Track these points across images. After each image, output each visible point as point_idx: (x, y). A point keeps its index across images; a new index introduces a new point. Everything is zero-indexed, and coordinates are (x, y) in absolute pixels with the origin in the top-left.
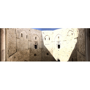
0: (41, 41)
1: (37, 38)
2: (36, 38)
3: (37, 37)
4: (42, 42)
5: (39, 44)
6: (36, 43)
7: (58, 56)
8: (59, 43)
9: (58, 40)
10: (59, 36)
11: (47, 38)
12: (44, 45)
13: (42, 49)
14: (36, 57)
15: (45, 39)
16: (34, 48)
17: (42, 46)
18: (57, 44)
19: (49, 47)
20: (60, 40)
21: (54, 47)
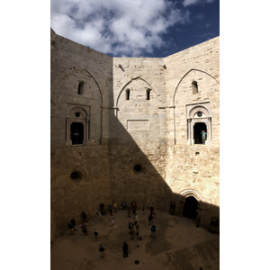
0: (106, 104)
1: (86, 87)
2: (81, 85)
3: (89, 84)
5: (95, 120)
6: (78, 114)
7: (190, 181)
8: (200, 114)
9: (192, 98)
10: (194, 76)
11: (138, 89)
13: (112, 143)
14: (82, 183)
15: (128, 92)
16: (69, 142)
17: (111, 130)
18: (189, 118)
19: (147, 135)
20: (206, 97)
21: (171, 136)
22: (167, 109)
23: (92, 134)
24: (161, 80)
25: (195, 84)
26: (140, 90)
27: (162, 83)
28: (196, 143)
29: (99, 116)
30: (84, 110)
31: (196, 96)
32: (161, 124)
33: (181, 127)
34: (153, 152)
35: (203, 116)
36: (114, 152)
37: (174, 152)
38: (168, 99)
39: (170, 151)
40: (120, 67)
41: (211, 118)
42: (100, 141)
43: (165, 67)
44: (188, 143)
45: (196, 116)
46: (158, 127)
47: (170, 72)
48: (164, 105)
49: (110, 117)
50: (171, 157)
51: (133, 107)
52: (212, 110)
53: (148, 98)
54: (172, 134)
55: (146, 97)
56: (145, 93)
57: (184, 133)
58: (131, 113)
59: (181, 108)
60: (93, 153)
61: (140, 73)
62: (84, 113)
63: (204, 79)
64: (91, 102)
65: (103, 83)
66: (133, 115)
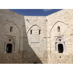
0: (22, 36)
1: (13, 29)
2: (11, 28)
3: (15, 27)
4: (26, 38)
5: (17, 43)
6: (10, 40)
8: (60, 40)
9: (57, 34)
10: (59, 24)
11: (35, 30)
12: (29, 44)
15: (31, 31)
16: (6, 52)
17: (24, 47)
18: (56, 42)
19: (39, 49)
20: (63, 33)
21: (49, 49)
22: (47, 38)
23: (16, 49)
24: (45, 26)
25: (59, 28)
26: (36, 30)
27: (45, 27)
28: (59, 52)
29: (19, 41)
30: (13, 38)
31: (59, 33)
32: (44, 44)
33: (53, 46)
34: (42, 57)
35: (62, 41)
36: (25, 57)
37: (51, 57)
38: (48, 34)
39: (49, 56)
40: (27, 20)
41: (64, 42)
42: (19, 52)
43: (47, 20)
44: (56, 52)
45: (59, 41)
46: (44, 46)
47: (49, 22)
48: (46, 37)
49: (23, 41)
50: (50, 59)
51: (33, 37)
52: (65, 39)
53: (40, 34)
54: (49, 48)
55: (38, 33)
56: (38, 31)
57: (54, 48)
58: (32, 40)
59: (53, 38)
60: (15, 57)
61: (36, 23)
62: (12, 40)
63: (63, 26)
64: (16, 35)
65: (20, 27)
66: (33, 40)
